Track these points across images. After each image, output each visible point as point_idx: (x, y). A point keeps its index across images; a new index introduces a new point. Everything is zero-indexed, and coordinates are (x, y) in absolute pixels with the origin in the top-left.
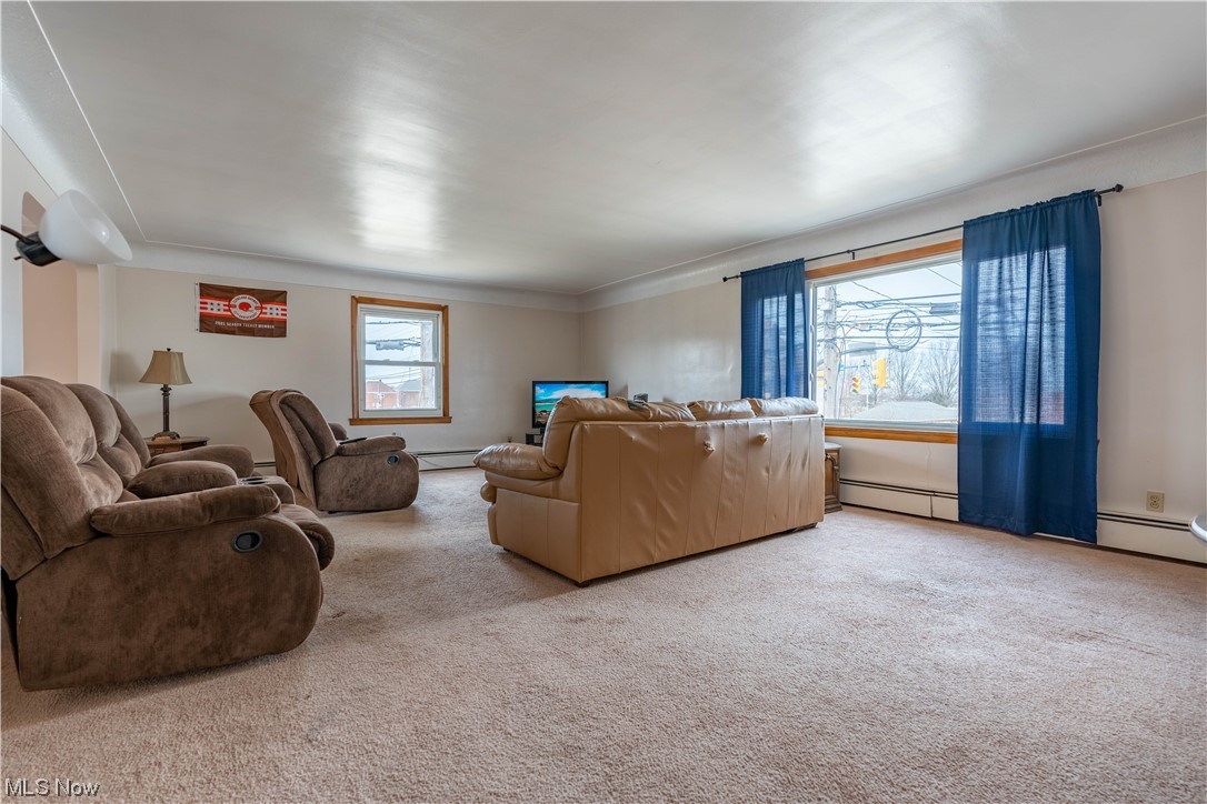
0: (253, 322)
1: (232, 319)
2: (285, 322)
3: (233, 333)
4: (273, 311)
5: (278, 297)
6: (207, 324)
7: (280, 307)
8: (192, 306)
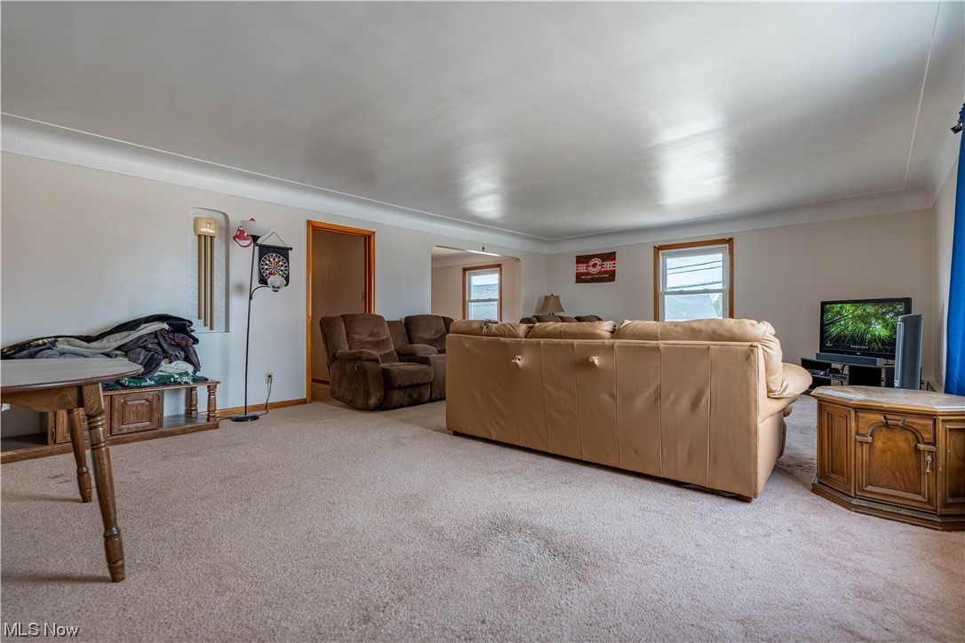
0: (597, 274)
1: (588, 274)
2: (614, 271)
3: (589, 282)
4: (608, 266)
5: (610, 256)
6: (580, 278)
7: (612, 262)
8: (572, 269)
